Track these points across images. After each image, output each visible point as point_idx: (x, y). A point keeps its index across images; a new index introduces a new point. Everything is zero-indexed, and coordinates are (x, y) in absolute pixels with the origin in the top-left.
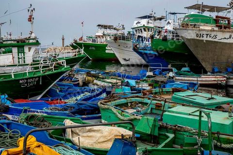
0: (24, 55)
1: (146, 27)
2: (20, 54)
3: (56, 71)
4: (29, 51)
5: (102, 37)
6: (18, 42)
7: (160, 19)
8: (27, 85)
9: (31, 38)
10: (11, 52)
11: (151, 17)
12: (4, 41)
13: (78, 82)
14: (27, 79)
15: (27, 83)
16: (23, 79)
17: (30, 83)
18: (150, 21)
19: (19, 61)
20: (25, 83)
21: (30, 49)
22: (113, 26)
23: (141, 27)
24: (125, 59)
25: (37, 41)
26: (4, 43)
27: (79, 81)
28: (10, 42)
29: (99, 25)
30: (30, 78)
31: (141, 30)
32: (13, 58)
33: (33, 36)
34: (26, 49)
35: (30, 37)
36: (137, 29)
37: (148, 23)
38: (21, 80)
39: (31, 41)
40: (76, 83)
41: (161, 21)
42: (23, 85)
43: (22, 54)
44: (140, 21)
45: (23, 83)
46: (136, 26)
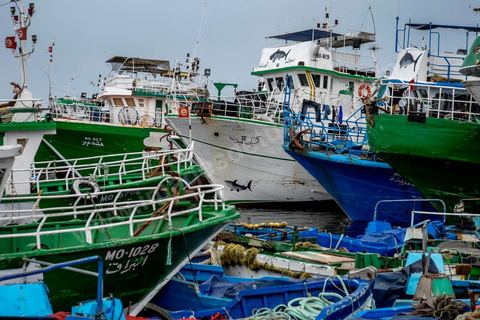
1: (309, 70)
5: (129, 100)
7: (356, 43)
8: (123, 268)
11: (326, 35)
14: (127, 247)
15: (124, 260)
16: (117, 248)
17: (132, 260)
18: (322, 51)
20: (119, 261)
22: (166, 63)
23: (292, 69)
24: (234, 184)
29: (117, 60)
30: (136, 245)
31: (289, 80)
35: (12, 104)
36: (274, 77)
37: (317, 55)
38: (112, 249)
39: (19, 118)
41: (358, 52)
42: (111, 268)
44: (285, 49)
45: (114, 260)
46: (272, 66)
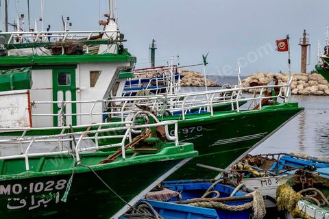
0: (74, 98)
2: (60, 93)
3: (132, 159)
4: (92, 85)
6: (56, 50)
8: (29, 204)
9: (104, 37)
10: (26, 84)
12: (11, 47)
13: (247, 205)
15: (26, 195)
16: (11, 182)
17: (38, 196)
19: (55, 118)
20: (21, 196)
21: (94, 76)
25: (121, 50)
26: (10, 53)
27: (251, 199)
28: (28, 51)
32: (31, 105)
33: (111, 30)
34: (82, 77)
35: (101, 35)
39: (103, 49)
40: (241, 207)
42: (13, 203)
43: (68, 93)
45: (12, 195)
